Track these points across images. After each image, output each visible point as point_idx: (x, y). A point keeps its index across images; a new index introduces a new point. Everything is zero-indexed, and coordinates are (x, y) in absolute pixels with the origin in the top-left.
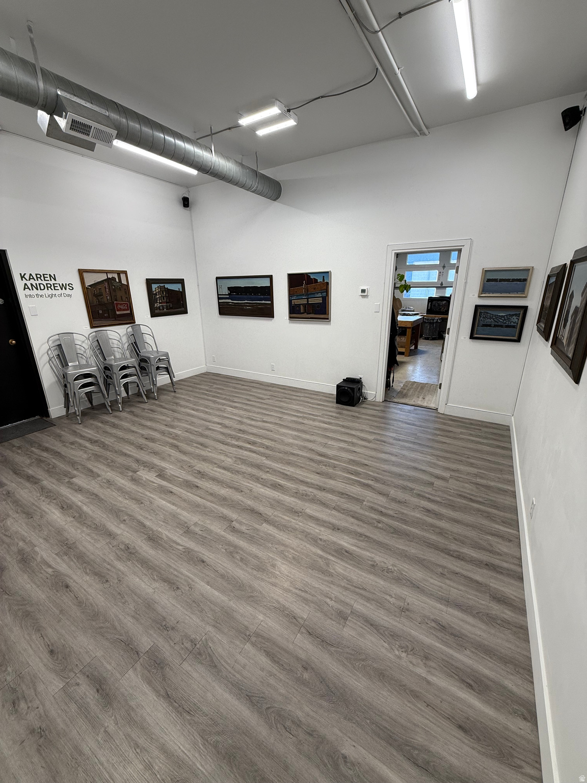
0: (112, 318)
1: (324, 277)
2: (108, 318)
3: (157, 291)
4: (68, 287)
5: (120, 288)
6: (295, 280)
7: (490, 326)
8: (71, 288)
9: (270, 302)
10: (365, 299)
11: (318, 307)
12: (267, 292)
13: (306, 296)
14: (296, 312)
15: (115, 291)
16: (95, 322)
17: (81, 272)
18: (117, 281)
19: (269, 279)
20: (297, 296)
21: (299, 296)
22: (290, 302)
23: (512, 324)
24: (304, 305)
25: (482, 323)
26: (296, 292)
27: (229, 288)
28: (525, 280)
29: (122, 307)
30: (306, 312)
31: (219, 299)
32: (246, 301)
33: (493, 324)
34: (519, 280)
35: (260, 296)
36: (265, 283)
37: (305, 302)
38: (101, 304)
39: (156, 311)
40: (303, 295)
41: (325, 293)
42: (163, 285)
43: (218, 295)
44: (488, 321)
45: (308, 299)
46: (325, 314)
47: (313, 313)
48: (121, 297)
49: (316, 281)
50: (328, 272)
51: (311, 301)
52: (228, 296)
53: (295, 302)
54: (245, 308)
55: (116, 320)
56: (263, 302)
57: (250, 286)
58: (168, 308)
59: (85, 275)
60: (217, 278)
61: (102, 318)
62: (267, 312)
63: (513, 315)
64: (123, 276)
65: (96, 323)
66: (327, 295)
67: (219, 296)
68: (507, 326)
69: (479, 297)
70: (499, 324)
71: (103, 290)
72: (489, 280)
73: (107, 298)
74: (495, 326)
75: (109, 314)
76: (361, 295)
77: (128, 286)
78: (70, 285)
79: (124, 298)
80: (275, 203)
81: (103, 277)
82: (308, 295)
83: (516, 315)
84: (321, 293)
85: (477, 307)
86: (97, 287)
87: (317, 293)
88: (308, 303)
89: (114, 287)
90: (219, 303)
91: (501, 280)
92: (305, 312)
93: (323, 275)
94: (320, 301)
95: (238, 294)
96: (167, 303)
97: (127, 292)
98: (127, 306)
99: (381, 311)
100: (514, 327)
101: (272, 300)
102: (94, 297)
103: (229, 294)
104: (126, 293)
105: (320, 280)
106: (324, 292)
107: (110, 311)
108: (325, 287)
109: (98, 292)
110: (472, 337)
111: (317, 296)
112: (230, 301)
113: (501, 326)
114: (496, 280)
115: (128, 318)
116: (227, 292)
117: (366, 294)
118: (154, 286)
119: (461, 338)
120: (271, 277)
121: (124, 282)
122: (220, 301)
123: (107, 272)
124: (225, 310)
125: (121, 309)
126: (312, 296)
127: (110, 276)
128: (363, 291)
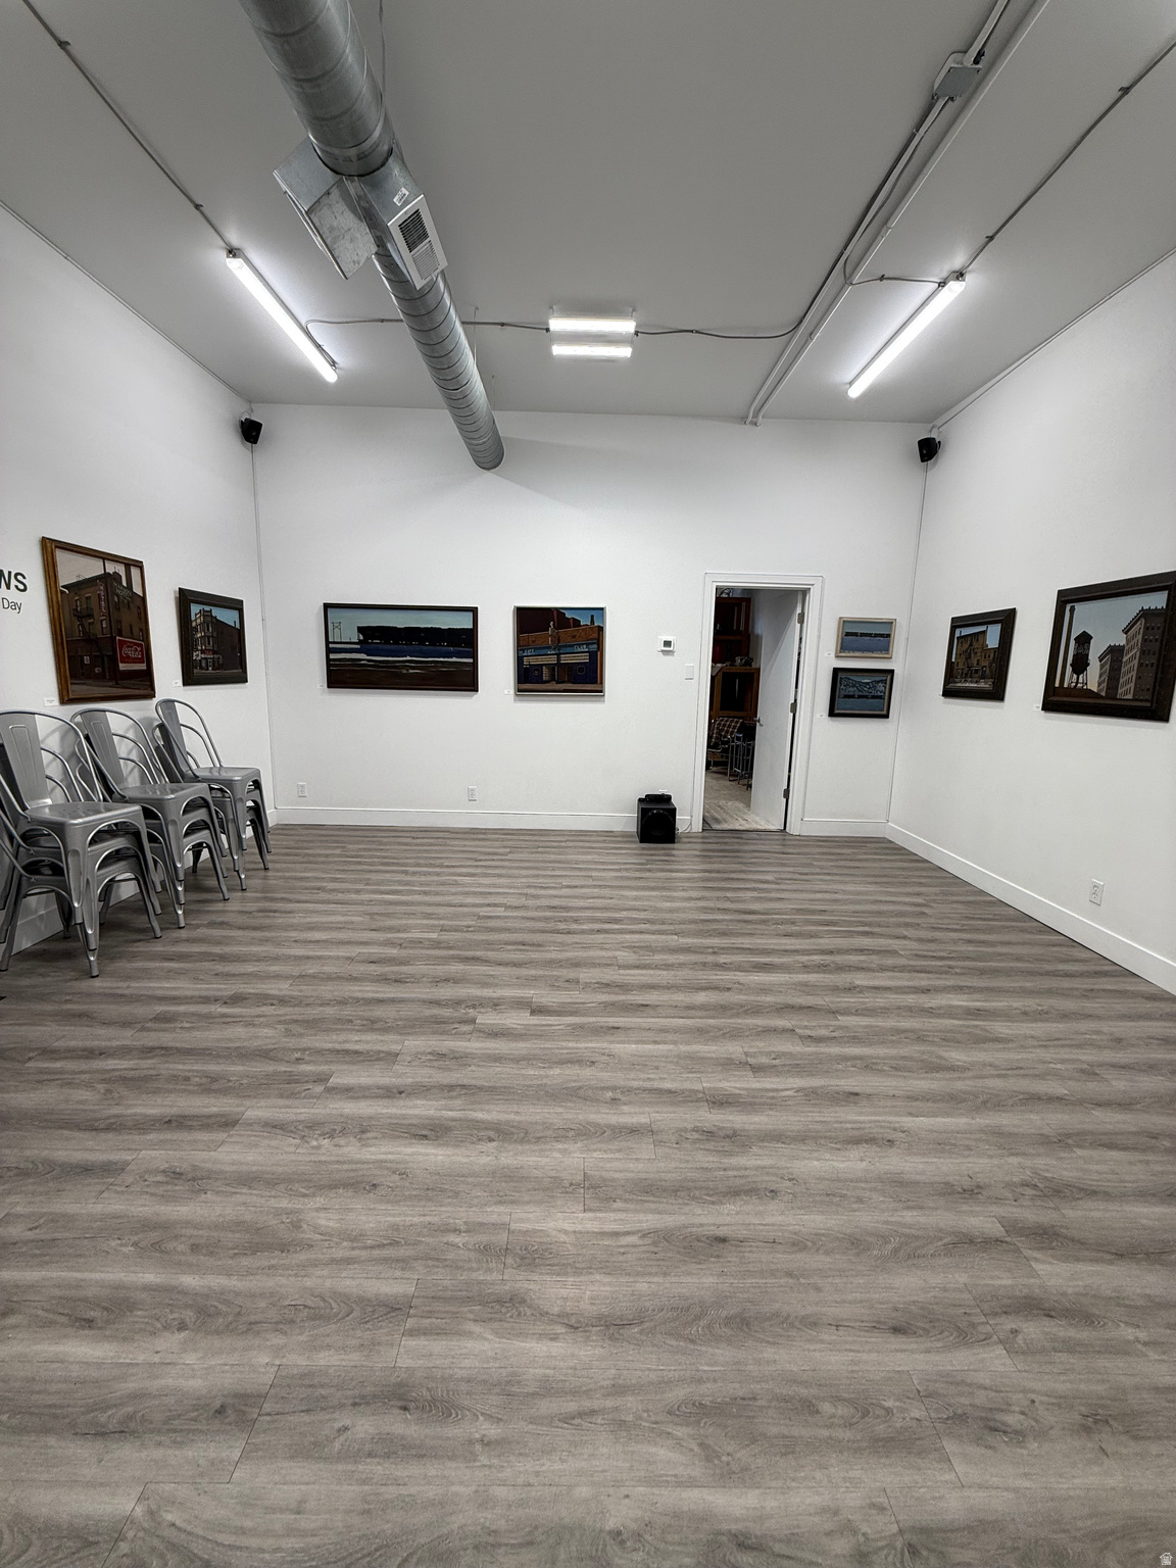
0: (111, 680)
1: (592, 616)
2: (100, 678)
3: (198, 621)
4: (13, 582)
5: (128, 602)
6: (531, 622)
7: (853, 697)
8: (21, 587)
9: (471, 660)
10: (669, 658)
11: (581, 670)
12: (466, 640)
13: (554, 649)
14: (529, 679)
15: (119, 609)
16: (75, 687)
17: (50, 548)
18: (124, 584)
19: (471, 614)
20: (535, 649)
21: (540, 650)
22: (519, 660)
23: (879, 693)
24: (551, 667)
25: (843, 693)
26: (534, 642)
27: (361, 630)
28: (889, 636)
29: (132, 654)
30: (554, 680)
31: (329, 651)
32: (408, 658)
33: (857, 694)
34: (882, 635)
35: (446, 648)
36: (463, 622)
37: (553, 660)
38: (90, 640)
39: (195, 671)
40: (549, 648)
41: (595, 646)
42: (207, 608)
43: (327, 642)
44: (851, 690)
45: (558, 655)
46: (595, 682)
47: (569, 682)
48: (131, 626)
49: (576, 623)
50: (602, 609)
51: (566, 659)
52: (359, 647)
53: (531, 660)
54: (405, 672)
55: (117, 685)
56: (454, 659)
57: (422, 626)
58: (216, 665)
59: (60, 555)
60: (327, 606)
61: (89, 678)
62: (465, 680)
63: (879, 682)
64: (135, 572)
65: (77, 690)
66: (598, 648)
67: (331, 646)
68: (874, 697)
69: (837, 657)
70: (864, 694)
71: (94, 603)
72: (848, 634)
73: (100, 626)
74: (860, 697)
75: (104, 670)
76: (662, 651)
77: (143, 599)
78: (19, 577)
79: (136, 630)
80: (489, 476)
81: (94, 569)
82: (559, 647)
83: (881, 681)
84: (587, 645)
85: (836, 671)
86: (82, 592)
87: (579, 645)
88: (559, 664)
89: (116, 599)
90: (328, 660)
91: (862, 635)
92: (552, 679)
93: (593, 613)
94: (585, 658)
95: (387, 643)
96: (214, 653)
97: (143, 614)
98: (142, 650)
99: (696, 677)
100: (880, 697)
101: (474, 655)
102: (75, 619)
103: (360, 642)
104: (140, 618)
105: (585, 621)
106: (594, 643)
107: (106, 659)
108: (595, 635)
109: (84, 606)
110: (832, 714)
111: (579, 650)
112: (363, 656)
113: (866, 697)
114: (855, 634)
115: (141, 684)
116: (355, 637)
117: (671, 649)
118: (195, 609)
119: (817, 716)
120: (474, 611)
121: (137, 589)
122: (332, 656)
123: (105, 557)
124: (342, 675)
125: (128, 657)
126: (569, 650)
127: (111, 568)
128: (667, 644)
